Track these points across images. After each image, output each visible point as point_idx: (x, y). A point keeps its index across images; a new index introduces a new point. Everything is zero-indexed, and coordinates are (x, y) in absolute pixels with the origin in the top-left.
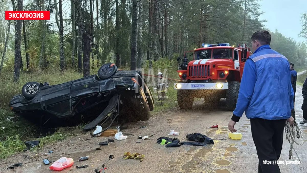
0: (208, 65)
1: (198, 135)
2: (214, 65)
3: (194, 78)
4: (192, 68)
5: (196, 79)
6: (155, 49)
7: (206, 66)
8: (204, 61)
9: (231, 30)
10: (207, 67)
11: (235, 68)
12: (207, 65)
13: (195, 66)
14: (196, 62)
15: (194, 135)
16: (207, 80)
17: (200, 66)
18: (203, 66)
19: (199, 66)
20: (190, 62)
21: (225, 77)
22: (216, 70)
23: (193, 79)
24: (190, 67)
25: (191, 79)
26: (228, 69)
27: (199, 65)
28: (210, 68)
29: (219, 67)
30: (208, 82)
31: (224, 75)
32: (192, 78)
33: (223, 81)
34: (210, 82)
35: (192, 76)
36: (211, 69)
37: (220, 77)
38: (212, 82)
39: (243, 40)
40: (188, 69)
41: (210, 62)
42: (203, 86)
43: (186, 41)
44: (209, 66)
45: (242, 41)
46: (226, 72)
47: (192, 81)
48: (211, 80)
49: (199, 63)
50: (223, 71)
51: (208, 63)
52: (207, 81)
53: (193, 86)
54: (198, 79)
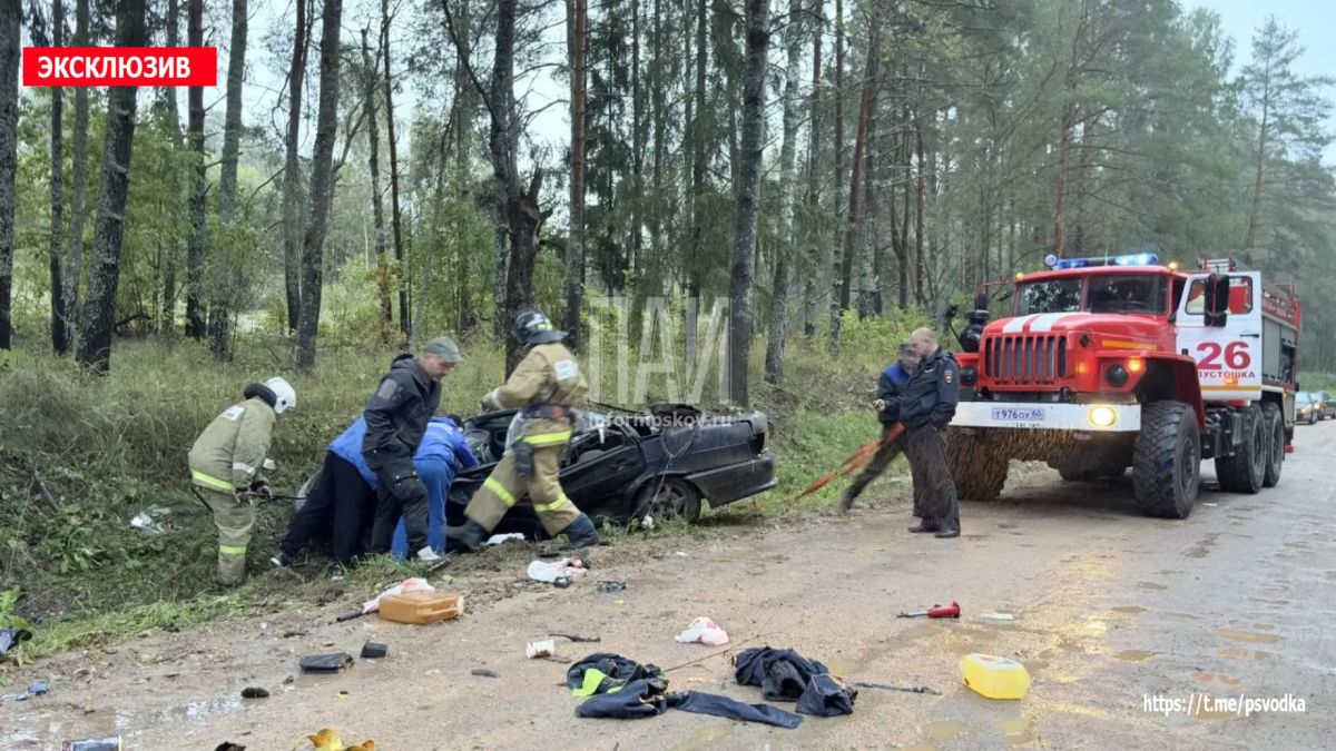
0: (1058, 334)
1: (783, 659)
2: (1085, 337)
3: (1005, 382)
4: (998, 345)
5: (1012, 386)
6: (864, 275)
7: (1051, 338)
8: (1044, 323)
9: (1188, 204)
10: (1055, 345)
11: (1179, 352)
12: (1057, 339)
13: (1009, 340)
14: (1013, 326)
15: (766, 656)
16: (1055, 393)
17: (1030, 339)
18: (1040, 339)
19: (1027, 339)
20: (991, 325)
21: (1131, 384)
22: (1090, 354)
23: (1001, 387)
24: (989, 341)
25: (991, 386)
26: (1144, 354)
27: (1025, 336)
28: (1069, 345)
29: (1105, 343)
30: (1061, 401)
31: (1126, 376)
32: (997, 383)
33: (1118, 398)
34: (1068, 401)
35: (997, 376)
36: (1073, 351)
37: (1110, 382)
38: (1074, 402)
39: (1249, 244)
40: (982, 347)
41: (1070, 324)
42: (1038, 414)
43: (1000, 246)
44: (1063, 339)
45: (1246, 247)
46: (1135, 366)
47: (996, 397)
48: (1070, 393)
49: (1026, 328)
50: (1121, 361)
51: (1062, 328)
52: (1056, 398)
53: (1001, 415)
54: (1022, 387)
